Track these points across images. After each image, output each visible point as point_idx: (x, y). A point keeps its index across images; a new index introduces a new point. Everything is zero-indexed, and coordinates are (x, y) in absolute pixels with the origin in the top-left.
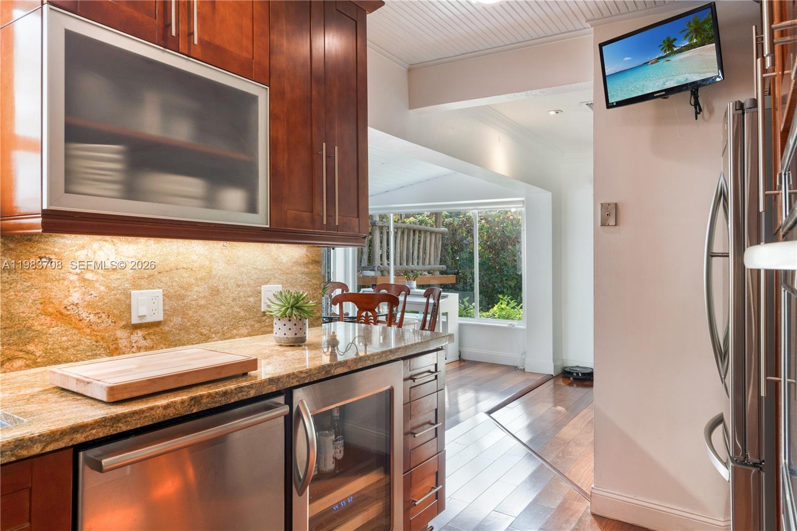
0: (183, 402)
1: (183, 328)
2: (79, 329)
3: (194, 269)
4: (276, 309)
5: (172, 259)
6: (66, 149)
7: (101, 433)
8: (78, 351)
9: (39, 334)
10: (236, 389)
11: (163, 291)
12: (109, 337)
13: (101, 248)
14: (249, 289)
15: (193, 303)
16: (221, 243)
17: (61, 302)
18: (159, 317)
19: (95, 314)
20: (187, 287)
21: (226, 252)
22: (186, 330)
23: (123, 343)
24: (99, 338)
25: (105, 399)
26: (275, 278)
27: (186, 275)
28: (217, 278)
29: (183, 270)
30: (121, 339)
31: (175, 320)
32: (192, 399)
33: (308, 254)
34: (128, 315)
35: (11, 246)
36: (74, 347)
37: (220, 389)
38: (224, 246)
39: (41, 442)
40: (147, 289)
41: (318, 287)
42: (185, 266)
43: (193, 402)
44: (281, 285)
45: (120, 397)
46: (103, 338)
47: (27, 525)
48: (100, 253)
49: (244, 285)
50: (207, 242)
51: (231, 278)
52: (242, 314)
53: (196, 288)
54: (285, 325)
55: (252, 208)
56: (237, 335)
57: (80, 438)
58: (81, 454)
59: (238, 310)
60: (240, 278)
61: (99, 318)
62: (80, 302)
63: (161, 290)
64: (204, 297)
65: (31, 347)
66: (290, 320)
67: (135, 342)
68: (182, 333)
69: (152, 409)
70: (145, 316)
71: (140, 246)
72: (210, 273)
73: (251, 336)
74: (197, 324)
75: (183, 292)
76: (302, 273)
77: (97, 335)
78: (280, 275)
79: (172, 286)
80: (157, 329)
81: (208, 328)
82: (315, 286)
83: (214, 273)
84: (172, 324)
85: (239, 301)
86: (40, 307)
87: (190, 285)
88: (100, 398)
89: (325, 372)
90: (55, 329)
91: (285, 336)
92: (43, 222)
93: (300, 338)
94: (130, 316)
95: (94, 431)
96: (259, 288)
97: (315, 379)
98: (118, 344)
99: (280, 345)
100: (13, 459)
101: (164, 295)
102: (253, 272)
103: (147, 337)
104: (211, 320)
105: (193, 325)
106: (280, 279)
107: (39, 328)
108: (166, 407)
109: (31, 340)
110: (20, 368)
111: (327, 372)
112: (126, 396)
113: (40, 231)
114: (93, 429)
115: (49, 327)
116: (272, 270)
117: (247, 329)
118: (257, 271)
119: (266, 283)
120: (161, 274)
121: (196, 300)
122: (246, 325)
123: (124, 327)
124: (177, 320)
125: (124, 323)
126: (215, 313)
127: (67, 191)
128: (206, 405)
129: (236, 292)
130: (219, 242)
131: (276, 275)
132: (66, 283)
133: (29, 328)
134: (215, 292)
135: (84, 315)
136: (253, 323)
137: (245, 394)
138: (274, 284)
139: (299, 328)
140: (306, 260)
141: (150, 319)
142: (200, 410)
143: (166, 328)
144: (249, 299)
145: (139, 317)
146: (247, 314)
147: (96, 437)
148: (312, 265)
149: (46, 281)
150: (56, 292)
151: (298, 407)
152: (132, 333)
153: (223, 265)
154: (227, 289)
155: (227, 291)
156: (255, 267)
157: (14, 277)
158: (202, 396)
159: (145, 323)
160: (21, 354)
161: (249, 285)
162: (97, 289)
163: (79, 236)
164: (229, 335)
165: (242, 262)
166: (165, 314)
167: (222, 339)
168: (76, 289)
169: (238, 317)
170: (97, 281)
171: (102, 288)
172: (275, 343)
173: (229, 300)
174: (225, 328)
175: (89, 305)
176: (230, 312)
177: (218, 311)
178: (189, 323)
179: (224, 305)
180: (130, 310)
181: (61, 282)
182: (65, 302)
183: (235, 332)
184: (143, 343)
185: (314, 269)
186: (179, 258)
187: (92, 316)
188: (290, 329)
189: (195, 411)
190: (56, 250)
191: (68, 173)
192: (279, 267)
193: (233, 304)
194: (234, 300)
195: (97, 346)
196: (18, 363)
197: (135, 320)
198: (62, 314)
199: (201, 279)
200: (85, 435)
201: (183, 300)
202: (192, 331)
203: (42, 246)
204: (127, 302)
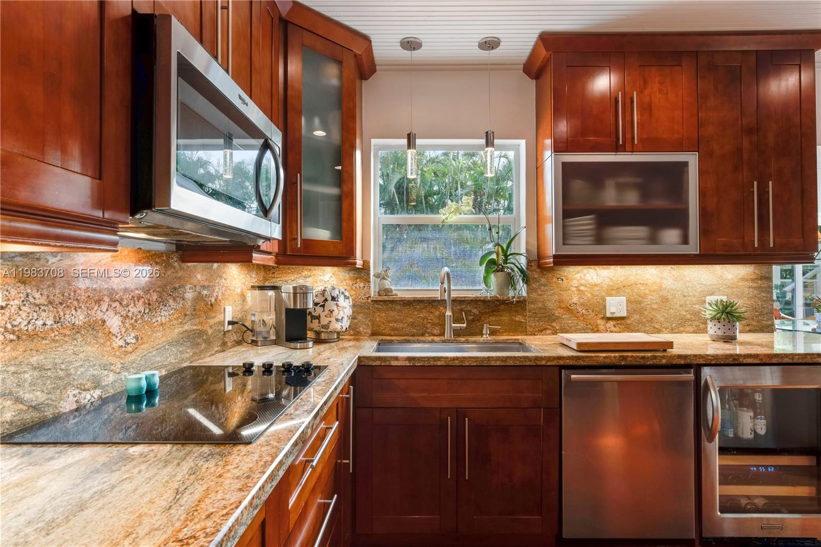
0: (615, 357)
1: (640, 322)
2: (577, 317)
3: (649, 284)
4: (709, 313)
5: (632, 278)
6: (563, 222)
7: (571, 363)
8: (577, 329)
9: (558, 318)
10: (651, 356)
11: (627, 298)
12: (594, 323)
13: (588, 273)
14: (694, 299)
15: (648, 306)
16: (670, 266)
17: (568, 302)
18: (624, 314)
19: (586, 310)
20: (644, 296)
21: (674, 272)
22: (644, 324)
23: (601, 327)
24: (588, 323)
25: (576, 349)
26: (720, 291)
27: (643, 288)
28: (667, 290)
29: (640, 285)
30: (600, 325)
31: (635, 316)
32: (621, 356)
33: (756, 271)
34: (604, 312)
35: (545, 273)
36: (575, 326)
37: (640, 355)
38: (672, 268)
39: (545, 360)
40: (616, 296)
41: (768, 299)
42: (642, 282)
43: (621, 358)
44: (726, 297)
45: (583, 349)
46: (590, 324)
47: (541, 395)
48: (588, 275)
49: (689, 296)
50: (658, 266)
51: (678, 291)
52: (688, 316)
53: (650, 297)
54: (715, 325)
55: (685, 240)
56: (684, 331)
57: (561, 363)
58: (563, 371)
59: (685, 313)
60: (686, 290)
61: (588, 312)
62: (577, 302)
63: (625, 298)
64: (656, 303)
65: (554, 324)
66: (719, 322)
67: (609, 328)
68: (640, 326)
69: (597, 356)
70: (614, 313)
71: (611, 270)
72: (661, 287)
73: (696, 333)
74: (651, 321)
75: (641, 299)
76: (749, 287)
77: (586, 322)
78: (725, 289)
79: (633, 295)
80: (623, 322)
81: (660, 324)
82: (765, 298)
83: (664, 287)
84: (632, 319)
85: (685, 307)
86: (558, 304)
87: (646, 294)
88: (574, 348)
89: (733, 359)
90: (565, 316)
91: (715, 334)
92: (553, 260)
93: (728, 336)
94: (606, 312)
95: (568, 361)
96: (703, 298)
97: (722, 362)
98: (598, 328)
99: (713, 340)
100: (535, 364)
101: (627, 300)
102: (698, 286)
103: (616, 326)
104: (662, 319)
105: (648, 321)
106: (724, 291)
107: (557, 315)
108: (606, 358)
109: (554, 321)
110: (549, 334)
111: (734, 359)
112: (586, 349)
113: (552, 265)
114: (567, 360)
115: (562, 315)
116: (716, 284)
117: (693, 328)
118: (702, 286)
119: (711, 295)
120: (625, 288)
121: (650, 305)
122: (691, 325)
123: (602, 318)
124: (636, 317)
125: (602, 316)
126: (665, 314)
127: (564, 244)
128: (630, 361)
129: (683, 301)
130: (667, 266)
131: (721, 288)
132: (570, 292)
133: (553, 314)
134: (665, 300)
135: (580, 310)
136: (698, 324)
137: (658, 361)
138: (718, 296)
139: (728, 328)
140: (754, 277)
141: (617, 315)
142: (626, 364)
143: (629, 322)
144: (694, 306)
145: (611, 313)
146: (693, 317)
147: (569, 364)
148: (761, 280)
149: (561, 291)
150: (565, 296)
151: (706, 379)
152: (607, 323)
153: (672, 281)
154: (675, 298)
155: (675, 300)
156: (700, 282)
157: (546, 288)
158: (627, 356)
159: (615, 317)
160: (550, 327)
161: (694, 296)
162: (587, 295)
163: (577, 267)
164: (677, 331)
165: (688, 279)
166: (628, 312)
167: (671, 333)
168: (575, 295)
169: (685, 318)
170: (586, 291)
171: (589, 295)
172: (709, 339)
173: (677, 306)
174: (674, 325)
175: (582, 304)
176: (678, 314)
177: (668, 313)
178: (645, 320)
179: (673, 309)
180: (606, 308)
181: (568, 291)
182: (570, 302)
183: (682, 329)
184: (613, 329)
185: (764, 283)
186: (638, 277)
187: (584, 311)
188: (719, 329)
189: (623, 363)
190: (565, 274)
191: (564, 234)
192: (724, 282)
193: (680, 309)
194: (681, 306)
195: (587, 328)
196: (549, 332)
197: (608, 315)
198: (568, 308)
199: (654, 291)
200: (564, 361)
201: (640, 304)
202: (647, 325)
203: (558, 272)
204: (604, 304)
